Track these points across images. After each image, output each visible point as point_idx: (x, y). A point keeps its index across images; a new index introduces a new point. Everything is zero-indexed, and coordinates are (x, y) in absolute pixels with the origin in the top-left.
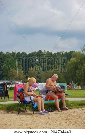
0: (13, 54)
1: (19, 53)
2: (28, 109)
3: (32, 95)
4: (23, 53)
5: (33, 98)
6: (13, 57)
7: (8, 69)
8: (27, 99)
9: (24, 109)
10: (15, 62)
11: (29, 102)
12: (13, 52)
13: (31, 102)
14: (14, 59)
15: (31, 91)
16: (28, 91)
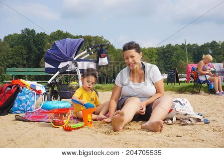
0: (183, 46)
1: (189, 44)
2: (202, 90)
3: (207, 74)
4: (194, 45)
5: (208, 77)
6: (183, 49)
7: (178, 62)
8: (202, 78)
9: (197, 90)
10: (185, 54)
11: (204, 81)
12: (183, 44)
13: (206, 81)
14: (183, 51)
15: (206, 70)
16: (203, 70)
